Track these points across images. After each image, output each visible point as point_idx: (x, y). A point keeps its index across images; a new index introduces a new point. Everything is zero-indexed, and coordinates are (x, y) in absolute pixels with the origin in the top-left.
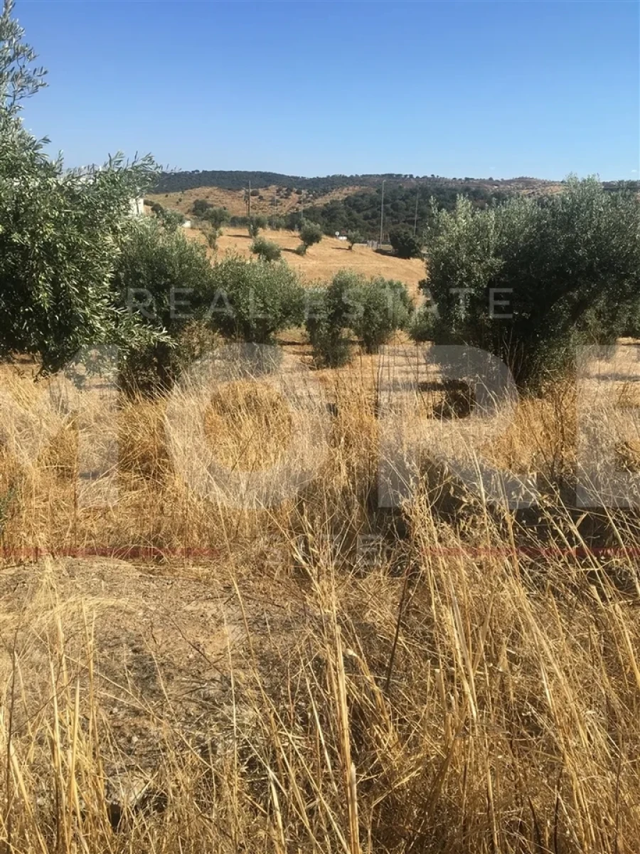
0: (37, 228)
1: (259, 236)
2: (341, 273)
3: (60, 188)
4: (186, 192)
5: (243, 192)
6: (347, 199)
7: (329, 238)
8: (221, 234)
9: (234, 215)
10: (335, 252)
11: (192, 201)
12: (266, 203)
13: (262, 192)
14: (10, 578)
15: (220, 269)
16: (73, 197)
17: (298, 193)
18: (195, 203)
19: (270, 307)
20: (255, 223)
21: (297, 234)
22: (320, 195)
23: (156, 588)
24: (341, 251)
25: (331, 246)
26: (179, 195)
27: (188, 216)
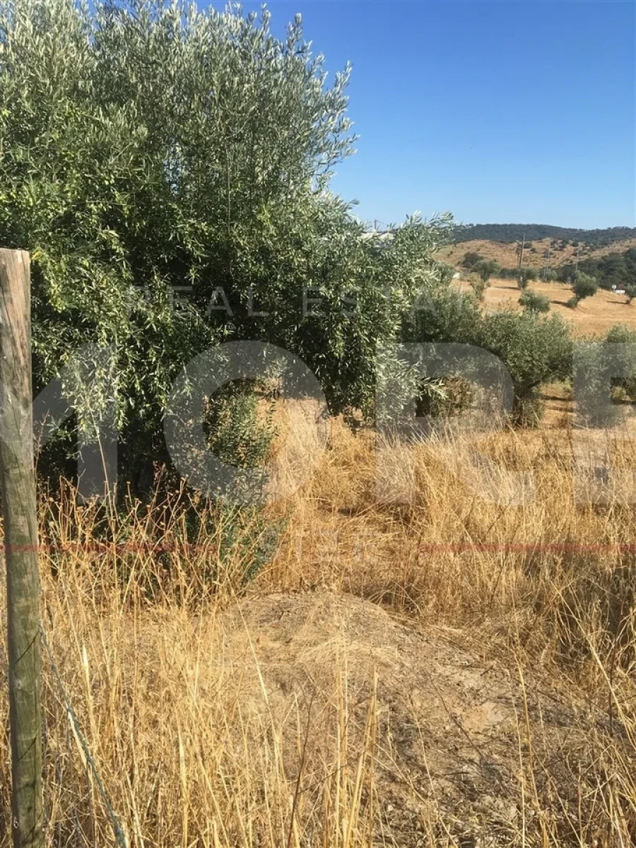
0: (340, 283)
1: (528, 288)
2: (616, 330)
3: (364, 246)
4: (458, 245)
5: (515, 245)
6: (628, 251)
7: (605, 292)
8: (489, 285)
9: (504, 267)
10: (611, 306)
11: (463, 252)
12: (539, 255)
13: (535, 244)
14: (276, 604)
15: (490, 321)
16: (374, 253)
17: (574, 245)
18: (466, 255)
19: (537, 361)
20: (525, 276)
21: (569, 286)
22: (597, 248)
23: (410, 642)
24: (617, 305)
25: (606, 299)
26: (450, 248)
27: (457, 268)
